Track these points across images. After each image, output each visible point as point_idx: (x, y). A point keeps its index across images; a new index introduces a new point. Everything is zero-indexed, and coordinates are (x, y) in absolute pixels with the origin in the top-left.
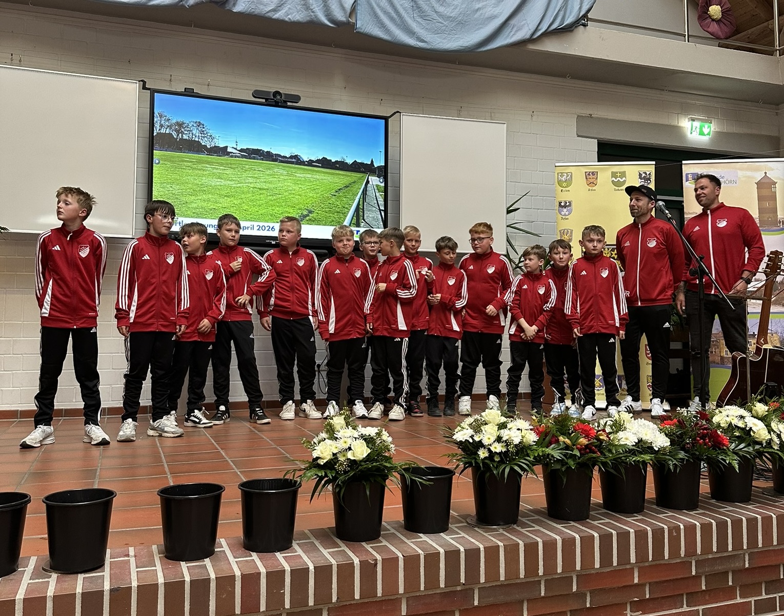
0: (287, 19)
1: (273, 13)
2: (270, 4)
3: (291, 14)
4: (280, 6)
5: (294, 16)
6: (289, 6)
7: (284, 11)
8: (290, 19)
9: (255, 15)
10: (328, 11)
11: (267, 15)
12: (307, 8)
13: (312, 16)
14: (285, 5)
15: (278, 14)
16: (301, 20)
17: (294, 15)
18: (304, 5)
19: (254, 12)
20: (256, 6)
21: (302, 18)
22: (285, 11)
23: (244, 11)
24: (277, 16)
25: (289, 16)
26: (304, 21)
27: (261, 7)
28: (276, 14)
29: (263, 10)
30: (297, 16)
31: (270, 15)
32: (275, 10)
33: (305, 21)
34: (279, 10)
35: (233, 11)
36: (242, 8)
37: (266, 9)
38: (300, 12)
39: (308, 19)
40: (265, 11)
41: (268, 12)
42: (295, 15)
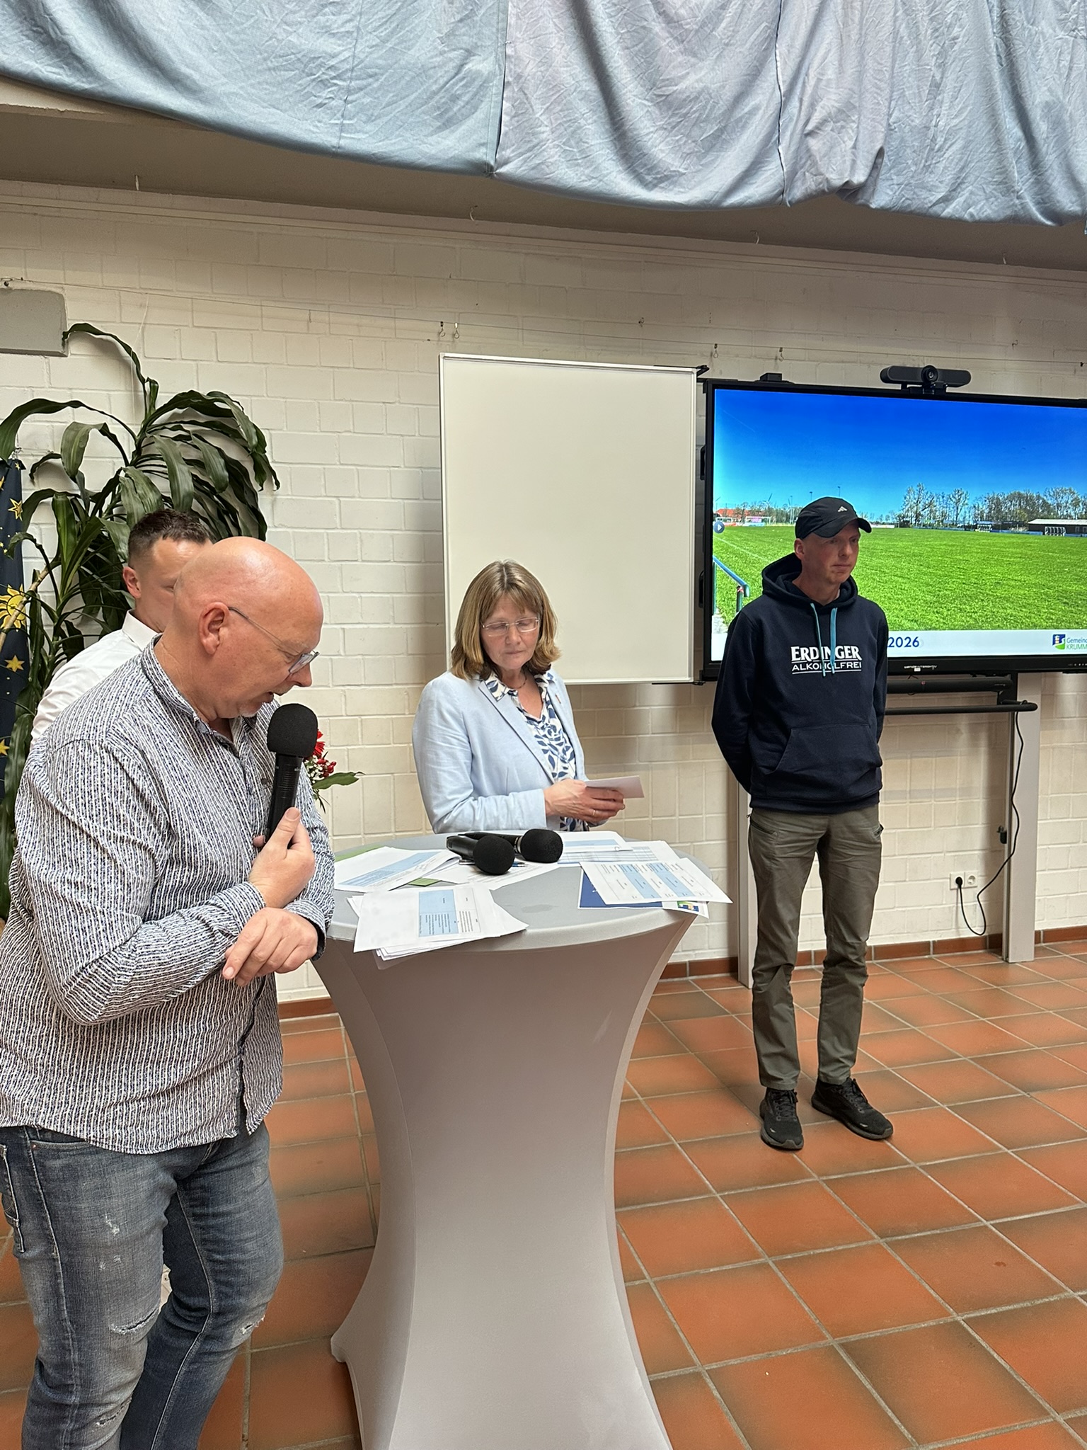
0: (967, 217)
1: (942, 204)
2: (937, 187)
3: (975, 204)
4: (954, 190)
5: (981, 209)
6: (970, 188)
7: (960, 200)
8: (972, 215)
9: (911, 212)
10: (1045, 192)
11: (931, 211)
12: (1008, 190)
13: (1016, 206)
14: (963, 186)
15: (952, 207)
16: (993, 216)
17: (979, 206)
18: (1000, 183)
19: (909, 205)
20: (914, 193)
21: (997, 211)
22: (964, 197)
23: (891, 205)
24: (949, 211)
25: (971, 210)
26: (999, 219)
27: (924, 194)
28: (947, 206)
29: (927, 201)
30: (985, 208)
31: (937, 209)
32: (946, 200)
33: (1002, 216)
34: (953, 199)
35: (873, 206)
36: (887, 198)
37: (931, 198)
38: (993, 199)
39: (1008, 212)
40: (930, 202)
41: (934, 205)
42: (983, 206)
